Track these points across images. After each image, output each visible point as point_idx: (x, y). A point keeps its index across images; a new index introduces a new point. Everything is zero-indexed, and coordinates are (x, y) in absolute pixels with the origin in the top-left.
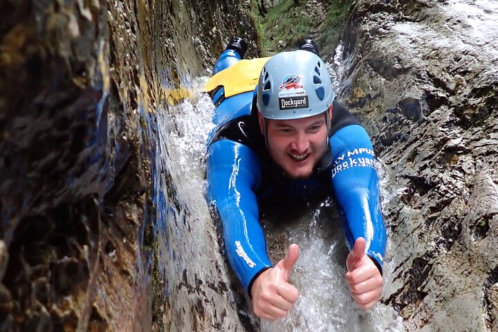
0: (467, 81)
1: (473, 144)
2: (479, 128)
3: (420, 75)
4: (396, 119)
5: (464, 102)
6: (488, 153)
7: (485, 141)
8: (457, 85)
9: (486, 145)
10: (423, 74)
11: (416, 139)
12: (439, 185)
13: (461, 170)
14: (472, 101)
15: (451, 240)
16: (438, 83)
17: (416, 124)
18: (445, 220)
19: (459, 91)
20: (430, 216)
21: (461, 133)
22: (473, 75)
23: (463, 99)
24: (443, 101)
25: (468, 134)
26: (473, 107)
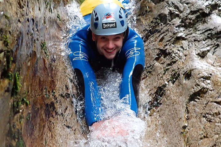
0: (189, 7)
1: (188, 36)
2: (192, 29)
3: (169, 3)
4: (156, 22)
5: (186, 17)
6: (195, 41)
7: (194, 35)
8: (184, 9)
9: (194, 37)
10: (170, 2)
11: (164, 32)
12: (172, 54)
13: (182, 47)
14: (190, 16)
15: (174, 80)
16: (176, 7)
17: (165, 25)
18: (173, 70)
19: (185, 11)
20: (167, 68)
21: (184, 30)
22: (191, 5)
23: (186, 15)
24: (177, 16)
25: (187, 31)
26: (190, 19)
